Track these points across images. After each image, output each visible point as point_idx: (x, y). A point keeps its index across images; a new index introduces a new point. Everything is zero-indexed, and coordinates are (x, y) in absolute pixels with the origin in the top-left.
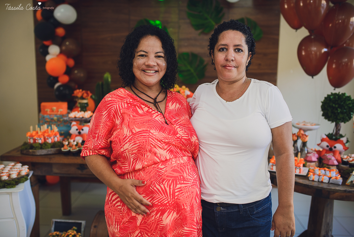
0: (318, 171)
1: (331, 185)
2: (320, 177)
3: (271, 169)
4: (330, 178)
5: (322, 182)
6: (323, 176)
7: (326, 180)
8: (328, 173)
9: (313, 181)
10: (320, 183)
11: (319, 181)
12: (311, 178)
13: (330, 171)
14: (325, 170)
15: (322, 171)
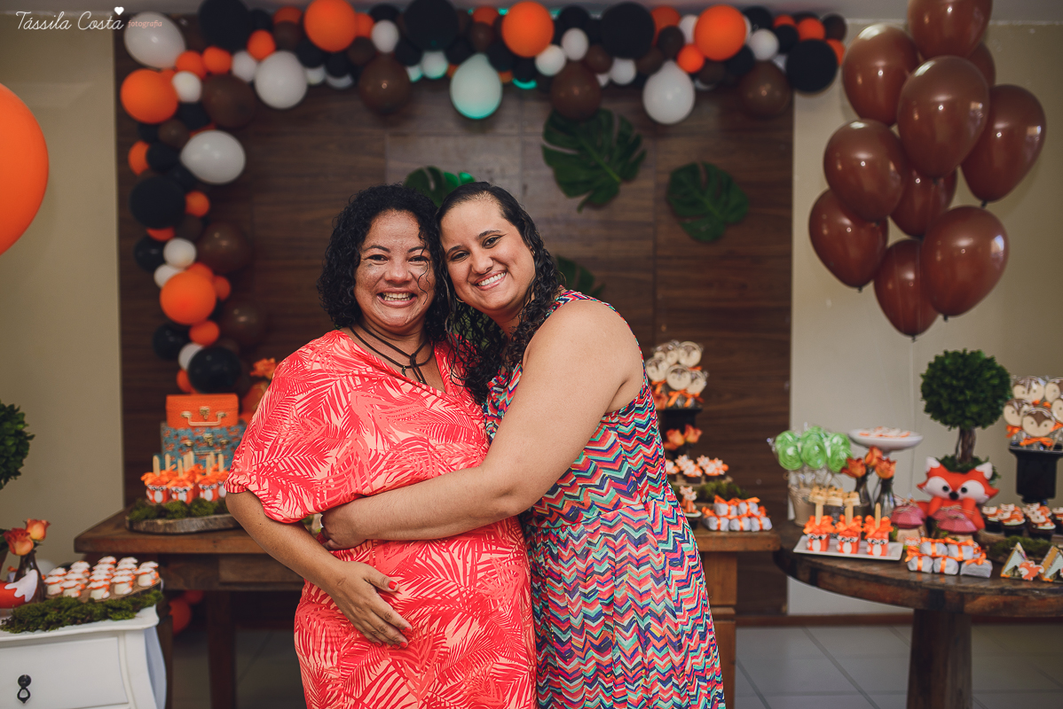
0: (929, 548)
1: (963, 579)
2: (936, 560)
3: (807, 549)
4: (960, 563)
5: (942, 573)
6: (944, 559)
7: (950, 568)
8: (954, 549)
9: (919, 571)
10: (936, 576)
11: (933, 572)
12: (912, 565)
13: (959, 546)
14: (946, 544)
15: (939, 548)
